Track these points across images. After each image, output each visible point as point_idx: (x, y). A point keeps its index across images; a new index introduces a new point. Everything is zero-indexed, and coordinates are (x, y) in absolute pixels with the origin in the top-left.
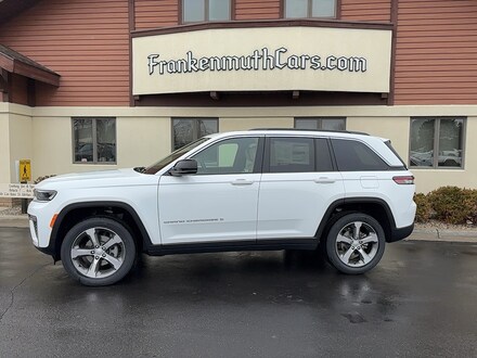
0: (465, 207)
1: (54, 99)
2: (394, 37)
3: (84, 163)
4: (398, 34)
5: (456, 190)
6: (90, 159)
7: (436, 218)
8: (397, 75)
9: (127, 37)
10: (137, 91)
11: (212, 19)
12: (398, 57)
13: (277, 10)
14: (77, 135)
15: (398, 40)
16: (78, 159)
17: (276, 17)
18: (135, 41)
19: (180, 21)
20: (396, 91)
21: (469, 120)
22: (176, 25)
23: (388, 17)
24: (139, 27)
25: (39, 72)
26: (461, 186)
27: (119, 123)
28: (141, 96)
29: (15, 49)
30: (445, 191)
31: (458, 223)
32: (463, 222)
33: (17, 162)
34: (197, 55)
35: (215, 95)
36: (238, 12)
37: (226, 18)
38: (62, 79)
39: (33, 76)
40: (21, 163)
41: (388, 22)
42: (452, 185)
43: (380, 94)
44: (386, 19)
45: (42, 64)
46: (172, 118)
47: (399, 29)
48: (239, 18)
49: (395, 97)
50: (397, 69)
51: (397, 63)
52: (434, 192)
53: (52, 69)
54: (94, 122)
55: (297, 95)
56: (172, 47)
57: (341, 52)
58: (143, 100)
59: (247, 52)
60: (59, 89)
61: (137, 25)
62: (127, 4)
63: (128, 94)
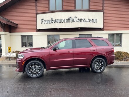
0: (123, 56)
1: (16, 31)
2: (103, 14)
3: (24, 47)
4: (105, 13)
5: (120, 52)
6: (26, 46)
7: (116, 59)
8: (104, 23)
9: (35, 14)
10: (38, 28)
11: (57, 9)
12: (105, 19)
13: (74, 7)
14: (22, 40)
15: (105, 15)
16: (22, 46)
17: (73, 9)
18: (37, 15)
20: (104, 27)
21: (123, 34)
22: (48, 11)
26: (122, 51)
27: (33, 37)
29: (6, 18)
30: (118, 52)
31: (121, 60)
33: (8, 47)
34: (54, 19)
35: (58, 29)
36: (64, 8)
37: (61, 9)
38: (18, 25)
39: (11, 25)
40: (9, 47)
41: (102, 10)
43: (100, 28)
44: (101, 9)
46: (47, 35)
47: (105, 12)
48: (64, 9)
49: (104, 29)
50: (104, 22)
53: (15, 23)
54: (27, 36)
55: (80, 28)
56: (47, 17)
57: (91, 18)
58: (40, 30)
59: (67, 18)
60: (18, 28)
61: (38, 11)
62: (35, 6)
63: (36, 29)
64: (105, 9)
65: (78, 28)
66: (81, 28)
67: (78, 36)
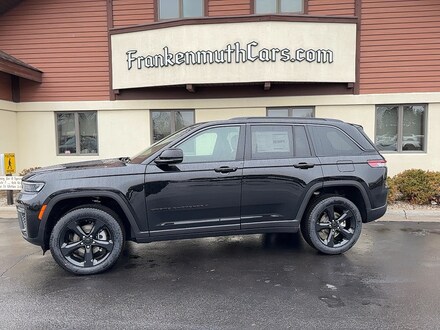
0: (429, 189)
1: (37, 95)
2: (358, 30)
3: (67, 155)
4: (362, 27)
5: (420, 173)
6: (73, 151)
7: (402, 199)
8: (362, 65)
9: (106, 34)
10: (116, 86)
11: (187, 16)
12: (362, 49)
13: (248, 7)
14: (60, 129)
15: (363, 33)
16: (61, 151)
17: (247, 13)
18: (114, 38)
19: (156, 19)
20: (361, 81)
21: (430, 107)
22: (152, 22)
23: (352, 11)
24: (118, 24)
25: (22, 69)
26: (425, 169)
27: (100, 116)
28: (120, 90)
30: (410, 174)
31: (424, 204)
32: (428, 202)
33: (3, 155)
34: (174, 50)
35: (190, 87)
36: (210, 9)
37: (200, 15)
38: (45, 75)
39: (16, 73)
40: (7, 156)
41: (352, 16)
42: (417, 167)
43: (347, 84)
44: (350, 13)
45: (25, 61)
46: (150, 110)
47: (363, 22)
48: (212, 15)
49: (361, 87)
50: (362, 60)
51: (362, 54)
52: (399, 175)
53: (35, 66)
54: (76, 116)
55: (269, 85)
56: (149, 42)
57: (309, 45)
58: (123, 94)
59: (221, 47)
60: (42, 85)
61: (115, 23)
62: (104, 3)
63: (108, 88)
64: (363, 11)
65: (264, 83)
66: (271, 82)
67: (262, 113)
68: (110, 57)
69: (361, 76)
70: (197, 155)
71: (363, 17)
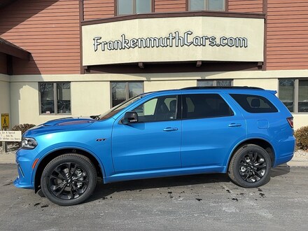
2: (265, 23)
3: (48, 114)
4: (268, 21)
6: (52, 112)
8: (268, 49)
9: (78, 25)
10: (86, 63)
12: (268, 37)
13: (184, 6)
14: (43, 95)
15: (268, 25)
16: (43, 111)
17: (184, 10)
18: (84, 28)
19: (115, 14)
20: (268, 61)
22: (112, 16)
23: (261, 10)
24: (87, 18)
27: (72, 86)
28: (88, 66)
34: (129, 37)
35: (141, 65)
36: (156, 7)
40: (2, 115)
41: (261, 13)
45: (17, 45)
46: (111, 82)
47: (268, 18)
48: (157, 11)
49: (267, 65)
50: (268, 45)
51: (268, 41)
53: (24, 48)
54: (55, 84)
55: (200, 63)
56: (110, 31)
58: (90, 69)
59: (164, 35)
60: (30, 62)
61: (85, 17)
62: (78, 2)
63: (79, 65)
64: (268, 10)
65: (197, 61)
66: (203, 62)
67: (194, 84)
68: (81, 42)
69: (267, 57)
70: (145, 114)
71: (268, 14)
